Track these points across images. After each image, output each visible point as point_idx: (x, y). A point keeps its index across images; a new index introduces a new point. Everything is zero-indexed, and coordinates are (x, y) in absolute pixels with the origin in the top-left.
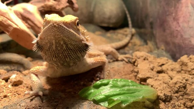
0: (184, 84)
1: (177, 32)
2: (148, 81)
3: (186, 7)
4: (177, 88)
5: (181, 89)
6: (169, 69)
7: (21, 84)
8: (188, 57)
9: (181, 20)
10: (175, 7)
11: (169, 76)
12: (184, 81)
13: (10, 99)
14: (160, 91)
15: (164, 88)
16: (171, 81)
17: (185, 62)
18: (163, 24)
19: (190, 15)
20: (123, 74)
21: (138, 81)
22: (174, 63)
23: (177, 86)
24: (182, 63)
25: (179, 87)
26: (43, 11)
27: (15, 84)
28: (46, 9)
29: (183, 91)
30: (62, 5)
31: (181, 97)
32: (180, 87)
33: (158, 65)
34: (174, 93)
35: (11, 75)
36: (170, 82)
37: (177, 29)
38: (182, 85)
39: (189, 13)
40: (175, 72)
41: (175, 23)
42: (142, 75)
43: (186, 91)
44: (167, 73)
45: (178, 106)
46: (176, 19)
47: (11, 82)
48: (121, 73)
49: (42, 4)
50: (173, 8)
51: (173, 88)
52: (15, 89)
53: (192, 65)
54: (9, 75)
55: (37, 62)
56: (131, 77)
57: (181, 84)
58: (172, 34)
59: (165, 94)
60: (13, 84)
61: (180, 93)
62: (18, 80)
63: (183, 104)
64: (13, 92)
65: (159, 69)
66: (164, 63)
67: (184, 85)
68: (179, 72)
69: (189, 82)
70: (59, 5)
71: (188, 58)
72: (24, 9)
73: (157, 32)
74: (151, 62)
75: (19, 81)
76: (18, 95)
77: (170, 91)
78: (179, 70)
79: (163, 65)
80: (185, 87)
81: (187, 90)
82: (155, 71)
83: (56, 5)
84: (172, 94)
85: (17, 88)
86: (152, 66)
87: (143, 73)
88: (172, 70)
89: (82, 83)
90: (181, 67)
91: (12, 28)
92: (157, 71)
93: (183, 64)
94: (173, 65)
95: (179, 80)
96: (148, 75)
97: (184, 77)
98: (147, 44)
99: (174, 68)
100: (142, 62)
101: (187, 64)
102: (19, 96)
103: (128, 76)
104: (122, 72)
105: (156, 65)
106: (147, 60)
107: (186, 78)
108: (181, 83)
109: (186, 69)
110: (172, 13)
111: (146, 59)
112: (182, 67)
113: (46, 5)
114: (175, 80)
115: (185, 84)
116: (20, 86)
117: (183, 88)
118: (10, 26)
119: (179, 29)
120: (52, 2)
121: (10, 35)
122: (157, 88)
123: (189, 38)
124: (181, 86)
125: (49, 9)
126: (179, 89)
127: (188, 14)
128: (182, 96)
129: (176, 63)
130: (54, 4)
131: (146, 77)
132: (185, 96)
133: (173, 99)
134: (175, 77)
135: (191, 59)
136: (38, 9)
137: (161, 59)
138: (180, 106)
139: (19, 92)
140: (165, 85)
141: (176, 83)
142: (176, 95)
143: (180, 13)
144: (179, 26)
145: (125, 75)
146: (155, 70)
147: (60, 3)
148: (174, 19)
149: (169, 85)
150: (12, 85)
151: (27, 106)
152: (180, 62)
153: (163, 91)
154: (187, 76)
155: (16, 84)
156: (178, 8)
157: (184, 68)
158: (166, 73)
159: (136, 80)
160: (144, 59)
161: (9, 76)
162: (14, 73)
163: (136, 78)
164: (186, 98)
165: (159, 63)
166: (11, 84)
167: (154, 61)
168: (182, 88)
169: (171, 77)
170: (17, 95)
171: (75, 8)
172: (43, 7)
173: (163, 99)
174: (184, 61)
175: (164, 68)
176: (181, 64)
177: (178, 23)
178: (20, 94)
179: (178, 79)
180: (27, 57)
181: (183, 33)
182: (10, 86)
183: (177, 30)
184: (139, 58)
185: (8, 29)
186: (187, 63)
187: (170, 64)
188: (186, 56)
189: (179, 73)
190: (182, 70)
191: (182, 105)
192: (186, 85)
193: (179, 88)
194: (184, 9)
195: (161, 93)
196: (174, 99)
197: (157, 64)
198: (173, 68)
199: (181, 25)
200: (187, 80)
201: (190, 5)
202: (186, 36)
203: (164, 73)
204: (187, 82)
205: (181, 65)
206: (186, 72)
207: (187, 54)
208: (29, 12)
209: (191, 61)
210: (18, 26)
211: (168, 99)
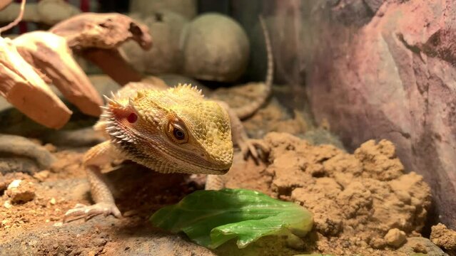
0: (367, 199)
1: (354, 92)
2: (295, 193)
3: (373, 41)
4: (354, 207)
5: (361, 209)
6: (338, 168)
7: (31, 200)
8: (376, 143)
9: (363, 68)
10: (350, 42)
11: (338, 183)
12: (368, 193)
13: (7, 230)
14: (319, 214)
15: (328, 206)
16: (342, 194)
17: (370, 155)
18: (326, 76)
19: (381, 59)
20: (244, 178)
21: (274, 193)
22: (348, 155)
23: (354, 203)
24: (364, 156)
25: (357, 204)
26: (78, 48)
27: (18, 199)
28: (85, 44)
29: (366, 214)
30: (118, 35)
31: (361, 226)
32: (359, 205)
33: (315, 160)
34: (348, 219)
35: (9, 181)
36: (338, 194)
37: (354, 86)
38: (364, 202)
39: (378, 53)
40: (350, 175)
41: (350, 74)
42: (282, 180)
43: (373, 213)
44: (334, 177)
45: (356, 244)
46: (352, 66)
47: (9, 196)
48: (240, 177)
49: (77, 34)
50: (346, 44)
51: (345, 207)
52: (19, 210)
53: (385, 160)
54: (6, 181)
55: (66, 154)
56: (260, 185)
57: (362, 200)
58: (343, 96)
59: (328, 220)
60: (14, 199)
61: (359, 219)
62: (24, 191)
63: (365, 240)
64: (13, 216)
65: (318, 168)
66: (328, 155)
67: (368, 202)
68: (358, 174)
69: (377, 196)
70: (112, 36)
71: (377, 146)
72: (38, 44)
73: (314, 93)
74: (300, 154)
75: (27, 193)
76: (25, 222)
77: (339, 215)
78: (358, 170)
79: (326, 159)
80: (369, 206)
81: (374, 211)
82: (309, 173)
83: (106, 36)
84: (344, 221)
85: (21, 207)
86: (302, 162)
87: (285, 177)
88: (344, 170)
90: (361, 164)
91: (13, 84)
92: (312, 171)
93: (367, 158)
94: (346, 161)
95: (357, 191)
96: (294, 180)
97: (368, 184)
98: (293, 117)
99: (349, 166)
100: (283, 153)
101: (375, 158)
102: (27, 224)
103: (253, 184)
104: (242, 175)
105: (311, 160)
106: (294, 149)
107: (373, 187)
108: (361, 196)
109: (373, 169)
110: (344, 54)
111: (291, 148)
112: (364, 165)
113: (84, 36)
114: (349, 191)
115: (370, 199)
116: (29, 203)
117: (365, 208)
118: (9, 78)
119: (358, 86)
120: (98, 30)
121: (9, 98)
122: (312, 208)
123: (379, 106)
124: (362, 204)
125: (90, 45)
126: (357, 210)
127: (377, 57)
128: (364, 224)
129: (353, 156)
130: (102, 33)
131: (290, 185)
132: (370, 225)
133: (344, 231)
134: (348, 184)
135: (382, 147)
136: (69, 43)
137: (322, 147)
138: (360, 245)
139: (27, 217)
140: (329, 202)
141: (351, 198)
142: (351, 221)
143: (360, 54)
144: (359, 81)
145: (248, 180)
146: (308, 169)
147: (113, 31)
148: (348, 65)
149: (336, 202)
150: (12, 203)
151: (43, 245)
152: (359, 154)
153: (324, 215)
154: (374, 183)
155: (20, 200)
156: (356, 43)
157: (369, 166)
158: (331, 176)
159: (270, 192)
160: (287, 149)
161: (6, 184)
162: (16, 178)
163: (270, 187)
164: (371, 229)
165: (317, 156)
166: (11, 199)
167: (306, 151)
168: (363, 207)
169: (341, 185)
170: (22, 222)
171: (144, 41)
172: (78, 39)
173: (324, 229)
174: (369, 152)
175: (327, 166)
176: (362, 159)
177: (357, 74)
178: (28, 222)
179: (355, 188)
180: (44, 144)
181: (366, 96)
182: (7, 204)
183: (354, 89)
184: (276, 146)
185: (5, 85)
186: (374, 156)
187: (339, 158)
188: (372, 142)
189: (357, 176)
190: (364, 170)
191: (363, 243)
192: (372, 202)
193: (357, 207)
194: (369, 45)
195: (321, 217)
196: (347, 230)
197: (313, 157)
198: (345, 166)
199: (363, 78)
200: (373, 192)
201: (380, 38)
202: (373, 101)
203: (328, 176)
204: (373, 195)
205: (362, 161)
206: (372, 174)
207: (374, 138)
208: (49, 51)
209: (382, 152)
210: (25, 79)
211: (335, 231)
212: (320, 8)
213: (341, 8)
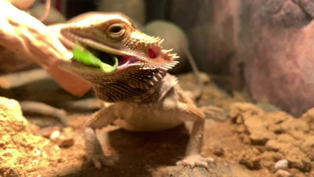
1: (293, 76)
6: (292, 128)
9: (301, 57)
10: (289, 39)
14: (295, 156)
20: (220, 135)
21: (246, 145)
24: (310, 119)
33: (273, 122)
34: (312, 161)
37: (292, 71)
40: (301, 132)
41: (289, 63)
44: (289, 133)
46: (291, 57)
50: (286, 41)
51: (309, 152)
59: (302, 160)
65: (278, 127)
66: (282, 118)
68: (307, 132)
74: (262, 117)
78: (307, 129)
79: (281, 121)
82: (272, 131)
86: (266, 123)
87: (258, 132)
88: (297, 129)
89: (164, 145)
90: (308, 125)
92: (274, 130)
93: (313, 120)
96: (265, 135)
98: (232, 96)
99: (300, 126)
104: (218, 133)
105: (270, 122)
106: (257, 114)
110: (284, 48)
112: (310, 126)
119: (297, 71)
129: (299, 119)
131: (262, 138)
133: (312, 168)
141: (313, 147)
143: (299, 48)
144: (298, 67)
146: (270, 128)
148: (287, 56)
149: (301, 149)
150: (60, 147)
152: (306, 117)
156: (296, 40)
159: (243, 145)
160: (253, 114)
163: (242, 141)
165: (274, 119)
175: (284, 126)
176: (308, 121)
177: (296, 63)
181: (304, 78)
182: (57, 147)
183: (293, 74)
184: (244, 112)
190: (311, 129)
197: (272, 120)
198: (297, 126)
199: (301, 64)
203: (285, 133)
205: (309, 123)
211: (307, 168)
212: (260, 16)
213: (281, 16)
